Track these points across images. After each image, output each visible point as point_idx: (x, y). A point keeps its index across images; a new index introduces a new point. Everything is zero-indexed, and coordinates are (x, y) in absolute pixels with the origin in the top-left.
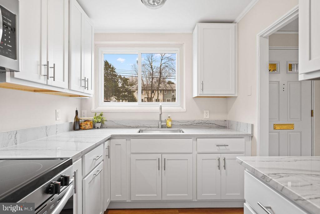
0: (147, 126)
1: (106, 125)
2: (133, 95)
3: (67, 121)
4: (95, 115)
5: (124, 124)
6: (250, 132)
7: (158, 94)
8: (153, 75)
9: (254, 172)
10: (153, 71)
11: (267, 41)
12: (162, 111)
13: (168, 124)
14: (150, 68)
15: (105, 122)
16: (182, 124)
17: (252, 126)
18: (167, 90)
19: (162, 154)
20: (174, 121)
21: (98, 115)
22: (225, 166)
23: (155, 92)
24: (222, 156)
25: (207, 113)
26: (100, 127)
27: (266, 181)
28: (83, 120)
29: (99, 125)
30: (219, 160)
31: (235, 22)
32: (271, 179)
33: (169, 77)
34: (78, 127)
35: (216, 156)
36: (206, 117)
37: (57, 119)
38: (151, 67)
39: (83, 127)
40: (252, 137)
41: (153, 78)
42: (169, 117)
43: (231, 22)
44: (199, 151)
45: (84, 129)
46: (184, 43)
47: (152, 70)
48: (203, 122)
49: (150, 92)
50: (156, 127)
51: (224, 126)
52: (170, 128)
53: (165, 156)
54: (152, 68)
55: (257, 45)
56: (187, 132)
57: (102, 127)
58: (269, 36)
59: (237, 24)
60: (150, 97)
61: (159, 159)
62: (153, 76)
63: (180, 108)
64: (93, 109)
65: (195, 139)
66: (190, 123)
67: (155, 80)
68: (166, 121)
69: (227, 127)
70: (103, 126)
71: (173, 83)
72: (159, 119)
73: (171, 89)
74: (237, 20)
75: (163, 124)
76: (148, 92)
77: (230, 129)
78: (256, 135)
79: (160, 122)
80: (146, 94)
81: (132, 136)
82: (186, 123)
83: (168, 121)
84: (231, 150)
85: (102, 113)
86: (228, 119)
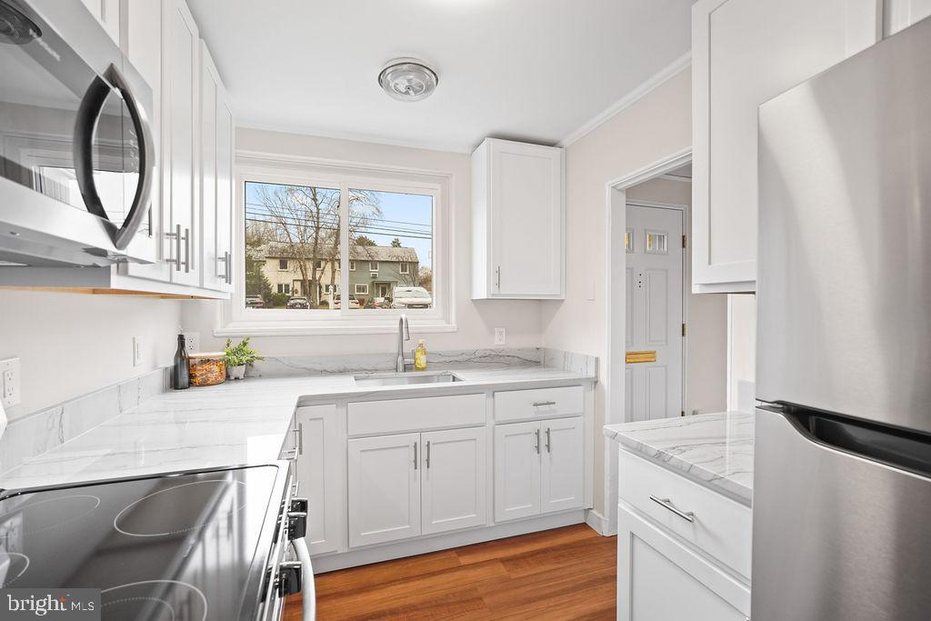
0: (366, 367)
1: (257, 371)
2: (258, 272)
3: (155, 367)
4: (228, 345)
5: (309, 366)
6: (592, 374)
7: (334, 272)
8: (318, 218)
9: (639, 450)
10: (318, 209)
11: (623, 198)
12: (410, 331)
13: (418, 361)
14: (309, 200)
15: (256, 363)
16: (448, 359)
17: (597, 360)
18: (356, 261)
19: (421, 431)
20: (431, 353)
21: (235, 344)
22: (548, 446)
23: (323, 264)
24: (543, 426)
25: (501, 333)
26: (242, 377)
27: (664, 461)
28: (197, 361)
29: (238, 371)
30: (538, 434)
31: (560, 144)
32: (672, 457)
33: (363, 229)
34: (186, 380)
35: (532, 427)
36: (499, 342)
37: (137, 362)
38: (311, 196)
39: (198, 380)
40: (596, 382)
41: (318, 228)
42: (421, 345)
43: (552, 145)
44: (500, 418)
45: (204, 384)
46: (451, 175)
47: (317, 206)
48: (493, 353)
49: (310, 265)
50: (390, 370)
51: (534, 360)
52: (423, 369)
53: (427, 437)
54: (315, 199)
55: (607, 204)
56: (468, 378)
57: (247, 377)
58: (627, 190)
59: (563, 150)
60: (310, 278)
61: (415, 444)
62: (318, 222)
63: (441, 325)
64: (219, 328)
65: (491, 393)
66: (467, 357)
67: (322, 234)
68: (413, 355)
69: (542, 362)
70: (251, 374)
71: (372, 244)
72: (397, 351)
73: (370, 259)
74: (566, 142)
75: (408, 361)
76: (305, 266)
77: (548, 366)
78: (604, 379)
79: (400, 358)
80: (299, 269)
81: (353, 397)
82: (457, 356)
83: (418, 355)
84: (560, 413)
85: (248, 339)
86: (542, 345)
